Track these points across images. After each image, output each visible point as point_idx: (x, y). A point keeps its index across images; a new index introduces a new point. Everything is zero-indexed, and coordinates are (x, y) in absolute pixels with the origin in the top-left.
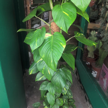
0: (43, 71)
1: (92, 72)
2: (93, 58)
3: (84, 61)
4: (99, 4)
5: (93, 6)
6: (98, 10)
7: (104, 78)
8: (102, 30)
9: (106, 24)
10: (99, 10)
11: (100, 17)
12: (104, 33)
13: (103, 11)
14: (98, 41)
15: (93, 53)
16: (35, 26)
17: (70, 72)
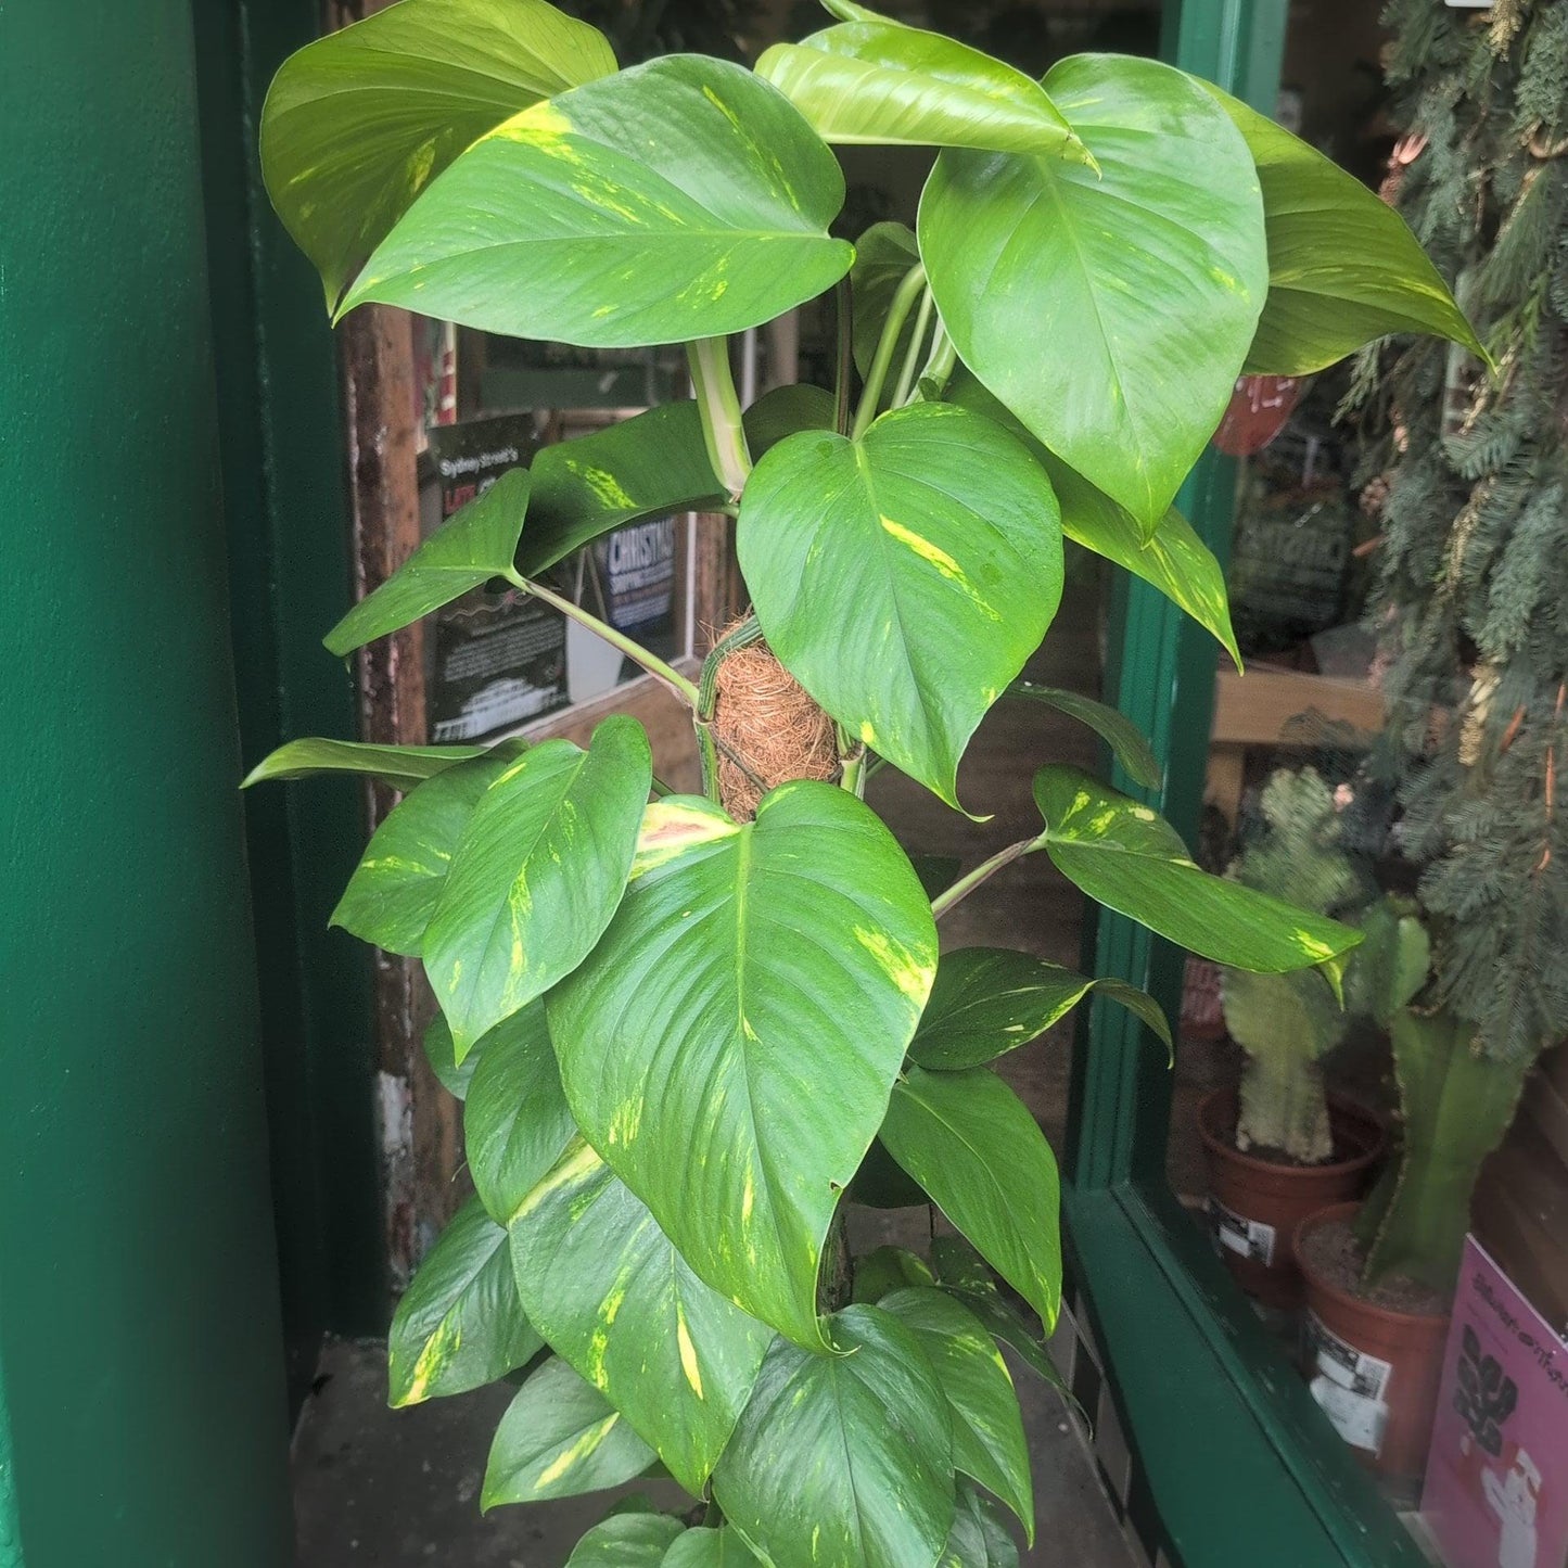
0: (599, 1342)
1: (1310, 1371)
2: (1323, 1162)
3: (1185, 1200)
4: (1344, 424)
5: (1274, 452)
6: (1335, 498)
7: (1498, 1450)
8: (1420, 762)
9: (1456, 683)
10: (1353, 498)
11: (1368, 587)
12: (1442, 799)
13: (1410, 511)
14: (1378, 919)
15: (1306, 1089)
16: (481, 710)
17: (998, 1359)
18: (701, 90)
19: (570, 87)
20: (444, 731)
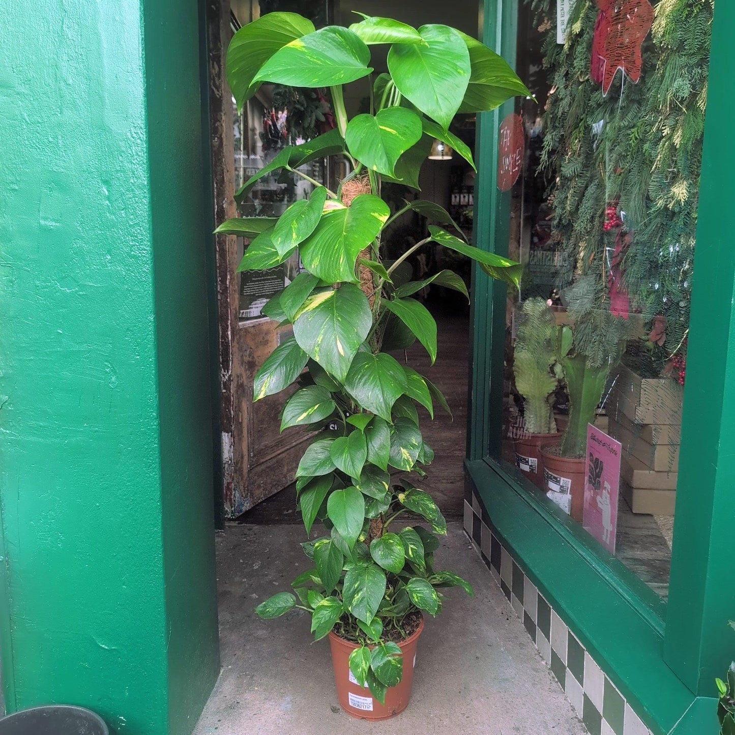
0: (317, 349)
1: (547, 490)
7: (600, 487)
16: (255, 308)
17: (423, 381)
18: (335, 34)
19: (304, 35)
20: (243, 313)
